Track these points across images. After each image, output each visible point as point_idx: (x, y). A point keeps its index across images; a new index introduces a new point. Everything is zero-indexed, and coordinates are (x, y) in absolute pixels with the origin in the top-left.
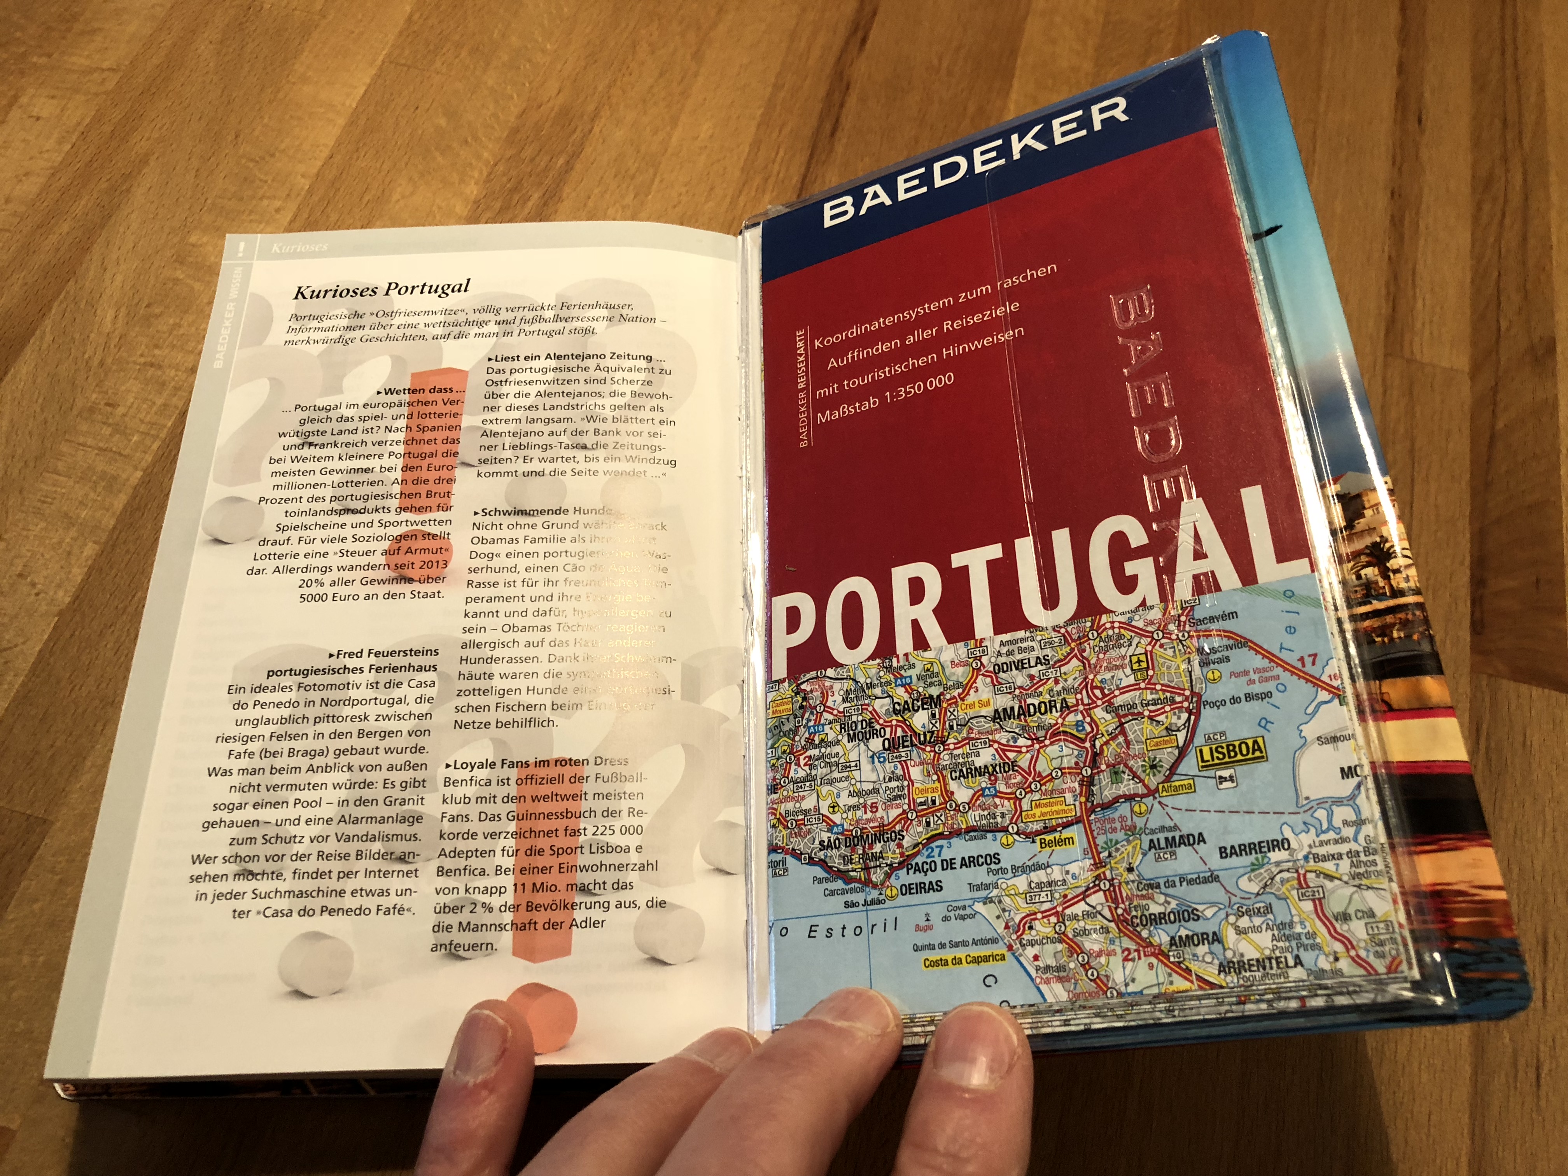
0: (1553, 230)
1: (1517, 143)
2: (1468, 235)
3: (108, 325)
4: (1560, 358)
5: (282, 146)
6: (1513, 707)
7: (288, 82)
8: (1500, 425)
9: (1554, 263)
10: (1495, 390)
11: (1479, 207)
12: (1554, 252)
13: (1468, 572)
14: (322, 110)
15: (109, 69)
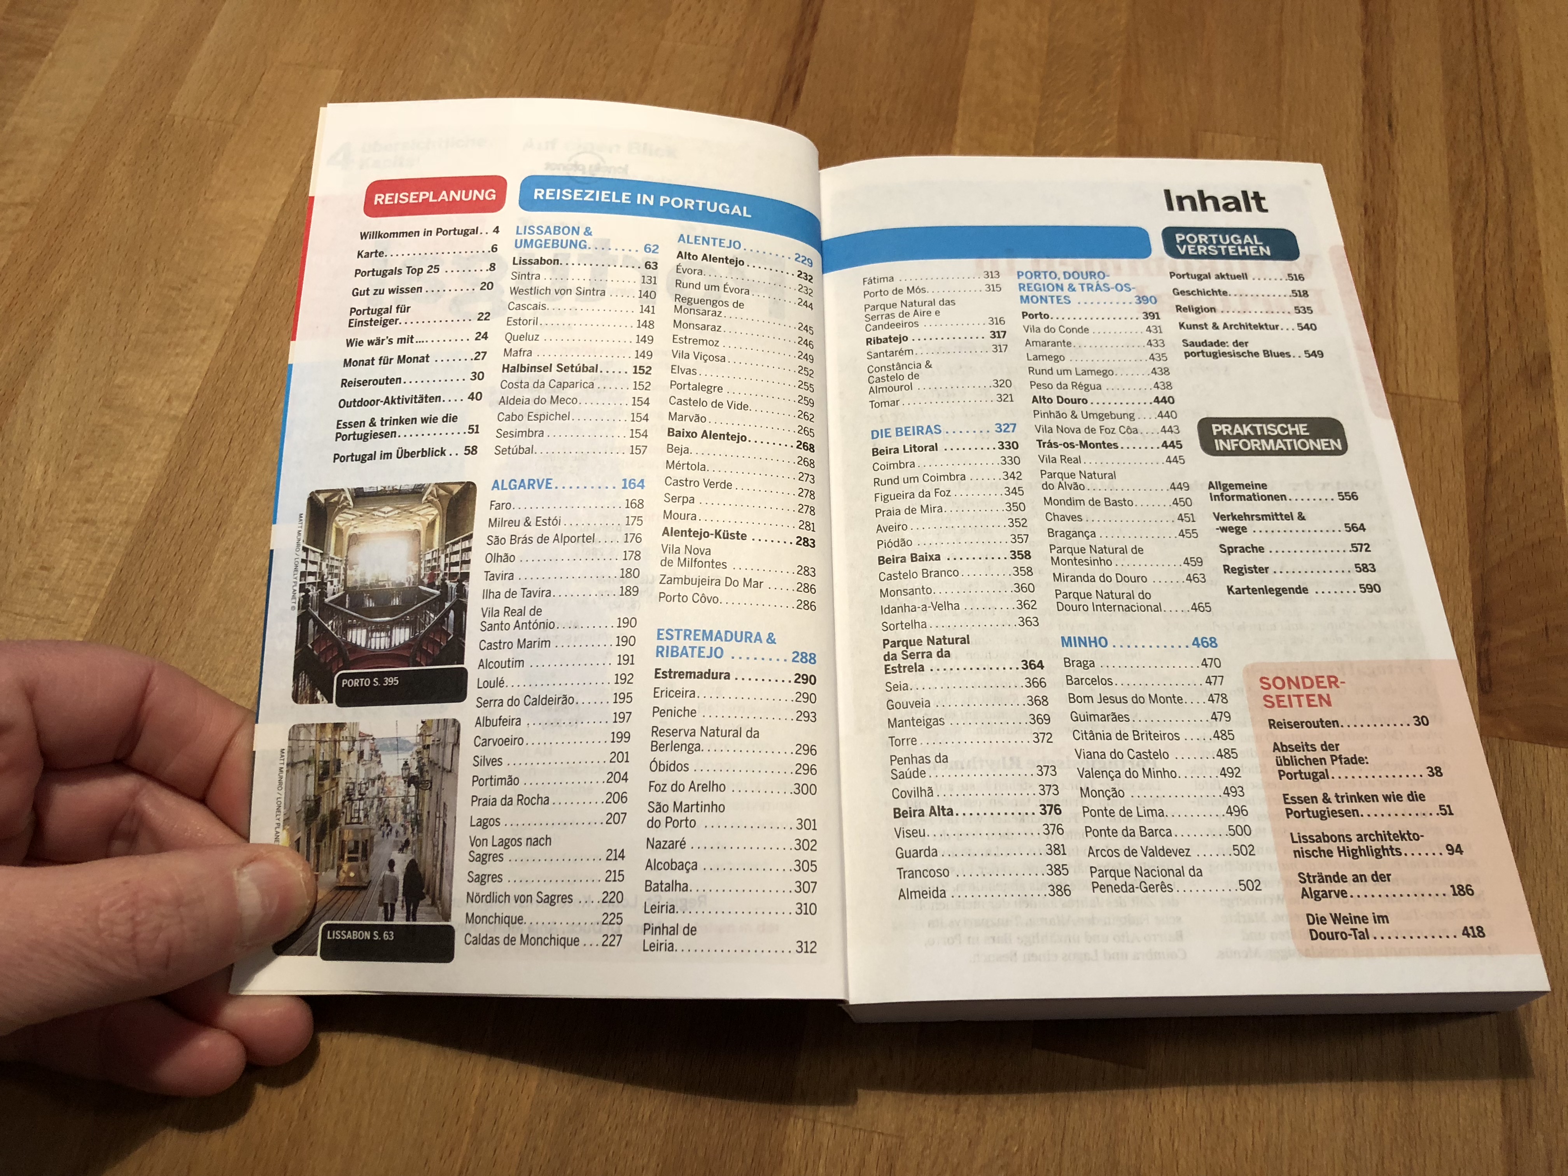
0: (1541, 235)
1: (1496, 139)
2: (1450, 247)
3: (38, 484)
4: (1556, 377)
5: (204, 271)
6: (1529, 772)
7: (206, 200)
8: (1496, 457)
9: (1544, 271)
10: (1488, 418)
11: (1459, 214)
12: (1543, 259)
13: (1471, 624)
14: (242, 227)
15: (24, 204)
